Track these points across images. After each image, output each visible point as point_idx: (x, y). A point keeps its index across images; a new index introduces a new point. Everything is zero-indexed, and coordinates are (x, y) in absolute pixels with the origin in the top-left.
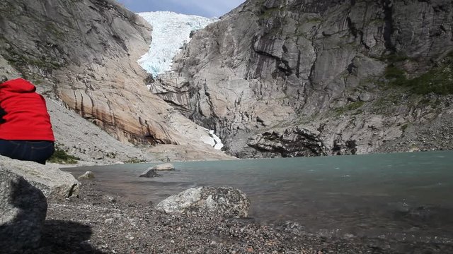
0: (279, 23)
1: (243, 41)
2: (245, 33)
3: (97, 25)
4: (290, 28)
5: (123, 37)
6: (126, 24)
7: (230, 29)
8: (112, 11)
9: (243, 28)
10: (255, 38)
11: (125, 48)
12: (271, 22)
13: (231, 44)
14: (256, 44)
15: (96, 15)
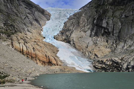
0: (105, 12)
1: (89, 20)
2: (90, 17)
3: (28, 15)
4: (110, 13)
5: (39, 20)
6: (40, 14)
7: (83, 15)
8: (34, 9)
9: (89, 15)
10: (94, 19)
11: (40, 24)
12: (101, 12)
13: (84, 21)
14: (95, 21)
15: (28, 11)
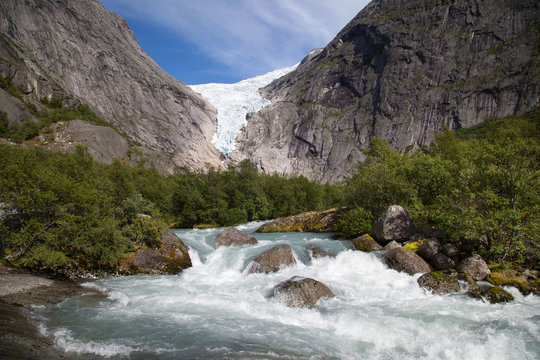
0: (312, 115)
1: (287, 128)
2: (288, 121)
3: (182, 116)
4: (319, 120)
5: (198, 122)
6: (198, 110)
7: (277, 117)
8: (188, 101)
9: (287, 117)
10: (295, 126)
11: (201, 131)
12: (306, 114)
13: (278, 130)
14: (296, 130)
15: (180, 108)
